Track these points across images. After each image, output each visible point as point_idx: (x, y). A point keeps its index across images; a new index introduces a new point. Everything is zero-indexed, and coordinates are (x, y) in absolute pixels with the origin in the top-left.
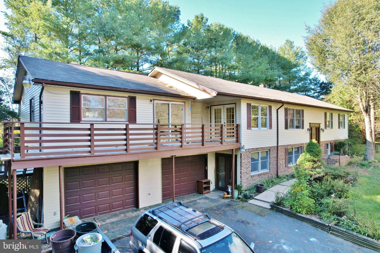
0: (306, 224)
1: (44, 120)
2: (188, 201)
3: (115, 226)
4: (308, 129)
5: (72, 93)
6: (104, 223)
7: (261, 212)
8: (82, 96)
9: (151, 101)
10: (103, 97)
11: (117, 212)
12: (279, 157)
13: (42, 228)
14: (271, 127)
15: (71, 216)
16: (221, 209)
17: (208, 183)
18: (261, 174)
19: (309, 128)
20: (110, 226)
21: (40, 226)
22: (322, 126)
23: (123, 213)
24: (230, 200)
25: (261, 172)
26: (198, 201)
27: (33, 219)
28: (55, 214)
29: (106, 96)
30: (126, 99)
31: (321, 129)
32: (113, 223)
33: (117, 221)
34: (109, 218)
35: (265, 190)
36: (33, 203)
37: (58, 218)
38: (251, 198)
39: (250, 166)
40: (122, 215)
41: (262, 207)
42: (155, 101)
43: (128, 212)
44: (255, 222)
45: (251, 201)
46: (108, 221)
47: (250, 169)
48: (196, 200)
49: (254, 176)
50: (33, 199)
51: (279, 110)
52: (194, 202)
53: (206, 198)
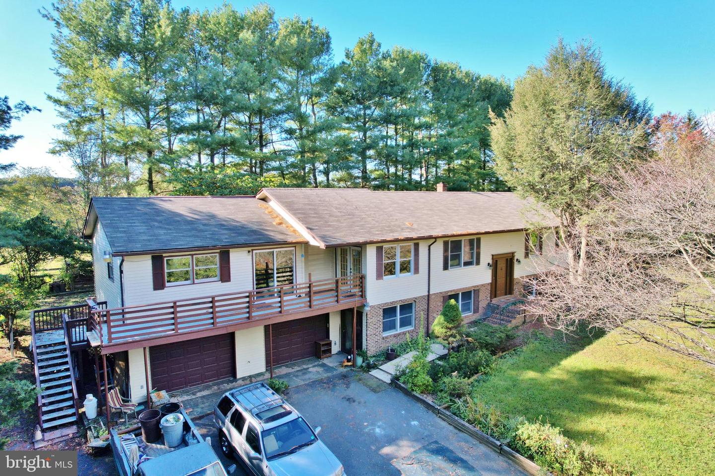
0: (420, 404)
1: (127, 305)
2: (299, 369)
3: (205, 401)
4: (489, 264)
5: (154, 258)
6: (194, 397)
7: (377, 388)
8: (165, 259)
9: (249, 252)
10: (190, 257)
11: (211, 383)
12: (430, 309)
13: (130, 403)
14: (417, 271)
15: (159, 390)
16: (331, 381)
17: (330, 344)
18: (399, 334)
19: (491, 262)
20: (200, 400)
21: (128, 401)
22: (520, 255)
23: (218, 384)
24: (349, 369)
25: (399, 330)
26: (310, 370)
27: (121, 395)
28: (142, 387)
29: (192, 255)
30: (217, 254)
31: (517, 259)
32: (203, 397)
33: (208, 395)
34: (200, 391)
35: (399, 356)
36: (119, 375)
37: (144, 392)
38: (375, 367)
39: (381, 326)
40: (216, 387)
41: (382, 381)
42: (254, 252)
43: (222, 383)
44: (362, 400)
45: (374, 372)
46: (199, 394)
47: (381, 329)
48: (308, 368)
49: (387, 337)
50: (118, 371)
51: (431, 247)
52: (305, 371)
53: (323, 365)
